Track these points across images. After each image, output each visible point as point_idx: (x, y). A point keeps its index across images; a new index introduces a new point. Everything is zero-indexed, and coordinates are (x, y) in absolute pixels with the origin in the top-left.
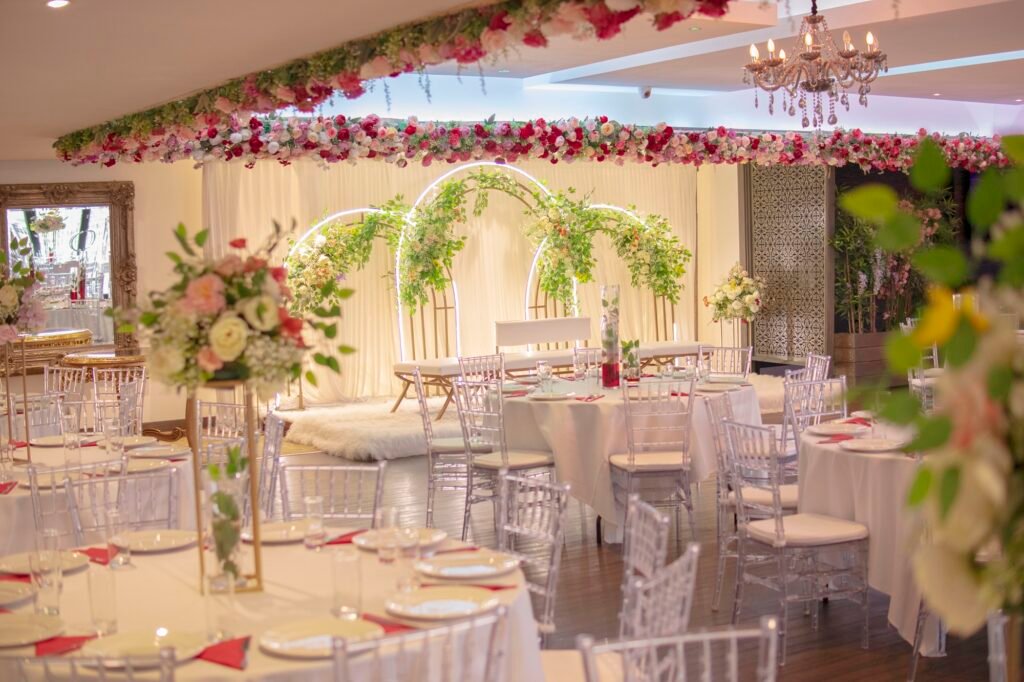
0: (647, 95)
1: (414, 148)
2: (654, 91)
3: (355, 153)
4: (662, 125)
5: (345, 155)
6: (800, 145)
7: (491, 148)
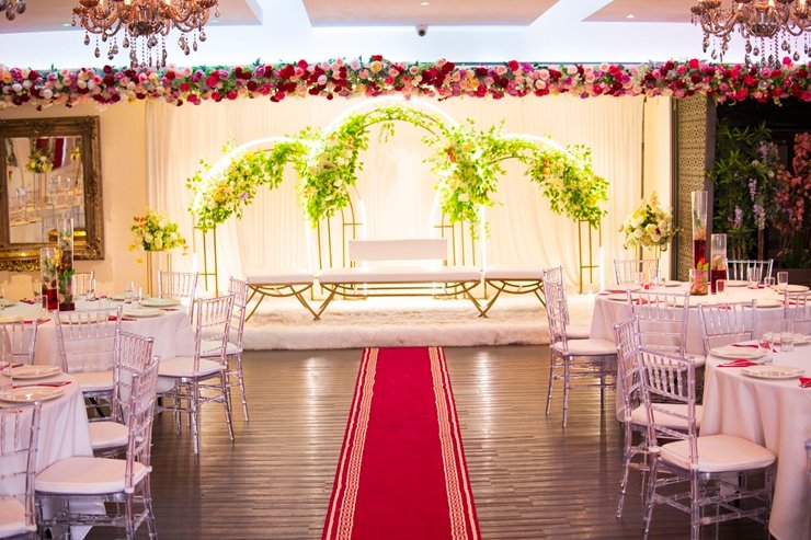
0: (422, 33)
1: (177, 90)
2: (430, 30)
3: (124, 96)
4: (440, 62)
5: (116, 98)
6: (619, 76)
7: (252, 87)
